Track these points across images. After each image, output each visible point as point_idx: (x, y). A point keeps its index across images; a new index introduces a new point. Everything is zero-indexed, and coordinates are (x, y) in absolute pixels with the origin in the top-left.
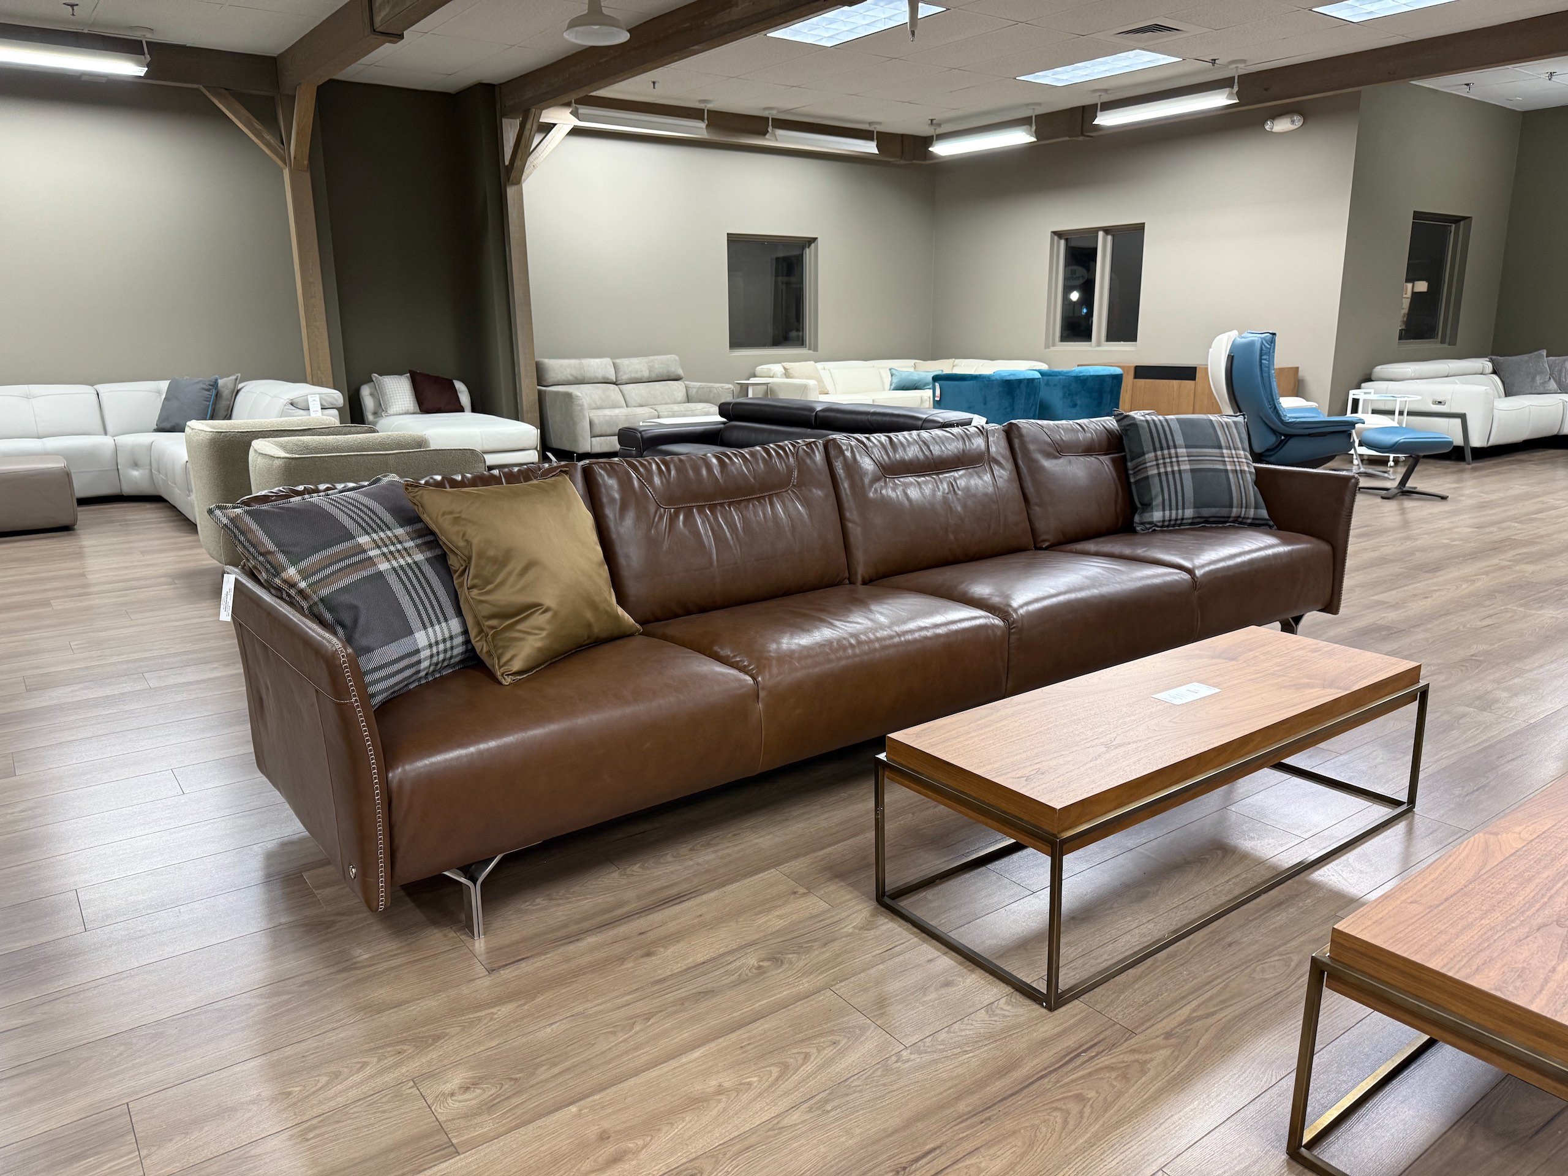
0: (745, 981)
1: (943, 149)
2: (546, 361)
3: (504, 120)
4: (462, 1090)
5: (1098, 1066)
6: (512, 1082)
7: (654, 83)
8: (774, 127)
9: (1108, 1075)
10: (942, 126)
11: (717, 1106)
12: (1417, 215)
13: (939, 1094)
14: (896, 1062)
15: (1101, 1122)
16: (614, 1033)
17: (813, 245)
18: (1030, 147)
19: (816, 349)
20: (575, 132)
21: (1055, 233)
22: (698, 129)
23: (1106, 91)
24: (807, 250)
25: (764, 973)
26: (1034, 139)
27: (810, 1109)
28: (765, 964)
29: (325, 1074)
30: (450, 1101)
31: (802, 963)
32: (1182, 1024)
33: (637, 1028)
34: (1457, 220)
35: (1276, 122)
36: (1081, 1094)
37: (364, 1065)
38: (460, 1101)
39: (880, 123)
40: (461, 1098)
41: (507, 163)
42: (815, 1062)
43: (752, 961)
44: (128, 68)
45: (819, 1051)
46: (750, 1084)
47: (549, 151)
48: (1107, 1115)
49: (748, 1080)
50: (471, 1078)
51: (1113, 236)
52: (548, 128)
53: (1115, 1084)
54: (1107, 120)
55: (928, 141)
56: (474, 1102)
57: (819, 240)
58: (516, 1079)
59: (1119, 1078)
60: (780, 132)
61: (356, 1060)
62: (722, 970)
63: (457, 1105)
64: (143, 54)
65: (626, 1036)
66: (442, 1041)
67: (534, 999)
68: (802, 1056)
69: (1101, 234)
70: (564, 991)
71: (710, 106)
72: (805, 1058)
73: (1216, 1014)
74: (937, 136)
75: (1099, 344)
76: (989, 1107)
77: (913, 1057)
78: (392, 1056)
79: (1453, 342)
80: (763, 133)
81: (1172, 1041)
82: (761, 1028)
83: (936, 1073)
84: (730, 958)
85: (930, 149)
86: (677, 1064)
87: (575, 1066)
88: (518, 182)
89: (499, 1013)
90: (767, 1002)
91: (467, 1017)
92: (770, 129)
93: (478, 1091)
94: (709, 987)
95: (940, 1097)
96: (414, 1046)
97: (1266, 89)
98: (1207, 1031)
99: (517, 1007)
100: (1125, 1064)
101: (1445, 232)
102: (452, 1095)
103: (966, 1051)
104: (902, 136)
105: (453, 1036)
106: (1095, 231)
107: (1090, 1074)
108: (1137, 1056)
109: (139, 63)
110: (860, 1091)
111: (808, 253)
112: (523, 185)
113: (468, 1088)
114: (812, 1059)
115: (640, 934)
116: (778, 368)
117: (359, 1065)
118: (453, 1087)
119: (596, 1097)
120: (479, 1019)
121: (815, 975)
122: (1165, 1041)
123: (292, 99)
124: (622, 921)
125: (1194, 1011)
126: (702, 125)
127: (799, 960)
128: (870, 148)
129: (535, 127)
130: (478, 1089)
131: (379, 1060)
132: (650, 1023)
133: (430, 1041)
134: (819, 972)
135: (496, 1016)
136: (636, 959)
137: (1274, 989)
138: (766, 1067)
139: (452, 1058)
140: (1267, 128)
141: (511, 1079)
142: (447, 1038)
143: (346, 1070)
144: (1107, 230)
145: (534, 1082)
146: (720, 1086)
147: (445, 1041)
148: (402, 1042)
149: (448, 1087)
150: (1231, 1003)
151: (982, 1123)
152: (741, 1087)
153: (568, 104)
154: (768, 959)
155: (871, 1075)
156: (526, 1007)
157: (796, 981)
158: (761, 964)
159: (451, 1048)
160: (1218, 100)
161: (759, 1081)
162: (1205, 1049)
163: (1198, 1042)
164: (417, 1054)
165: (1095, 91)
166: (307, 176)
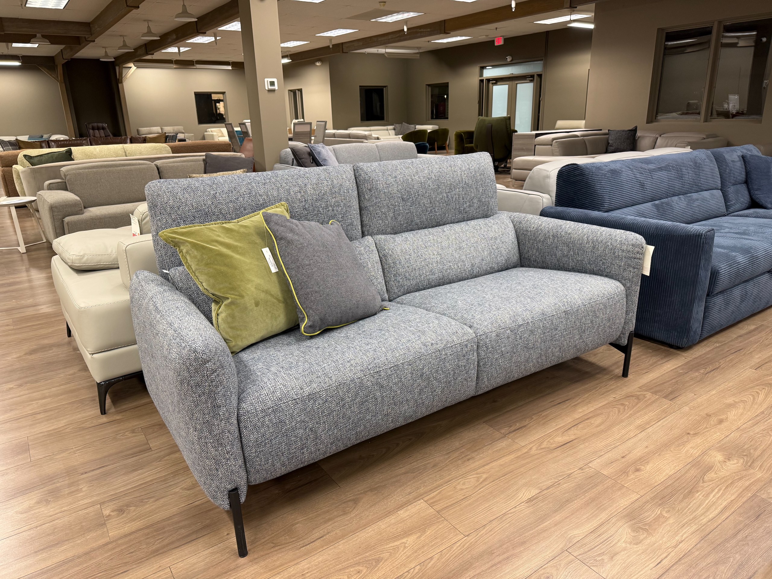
2: (140, 129)
3: (116, 67)
12: (360, 86)
20: (138, 68)
21: (289, 90)
22: (173, 65)
34: (385, 87)
39: (229, 60)
41: (118, 78)
44: (17, 63)
47: (130, 74)
52: (128, 68)
57: (226, 93)
64: (20, 60)
88: (122, 82)
101: (383, 90)
109: (19, 62)
112: (124, 84)
116: (210, 130)
123: (57, 66)
128: (230, 68)
140: (316, 64)
144: (297, 90)
160: (287, 60)
166: (64, 84)
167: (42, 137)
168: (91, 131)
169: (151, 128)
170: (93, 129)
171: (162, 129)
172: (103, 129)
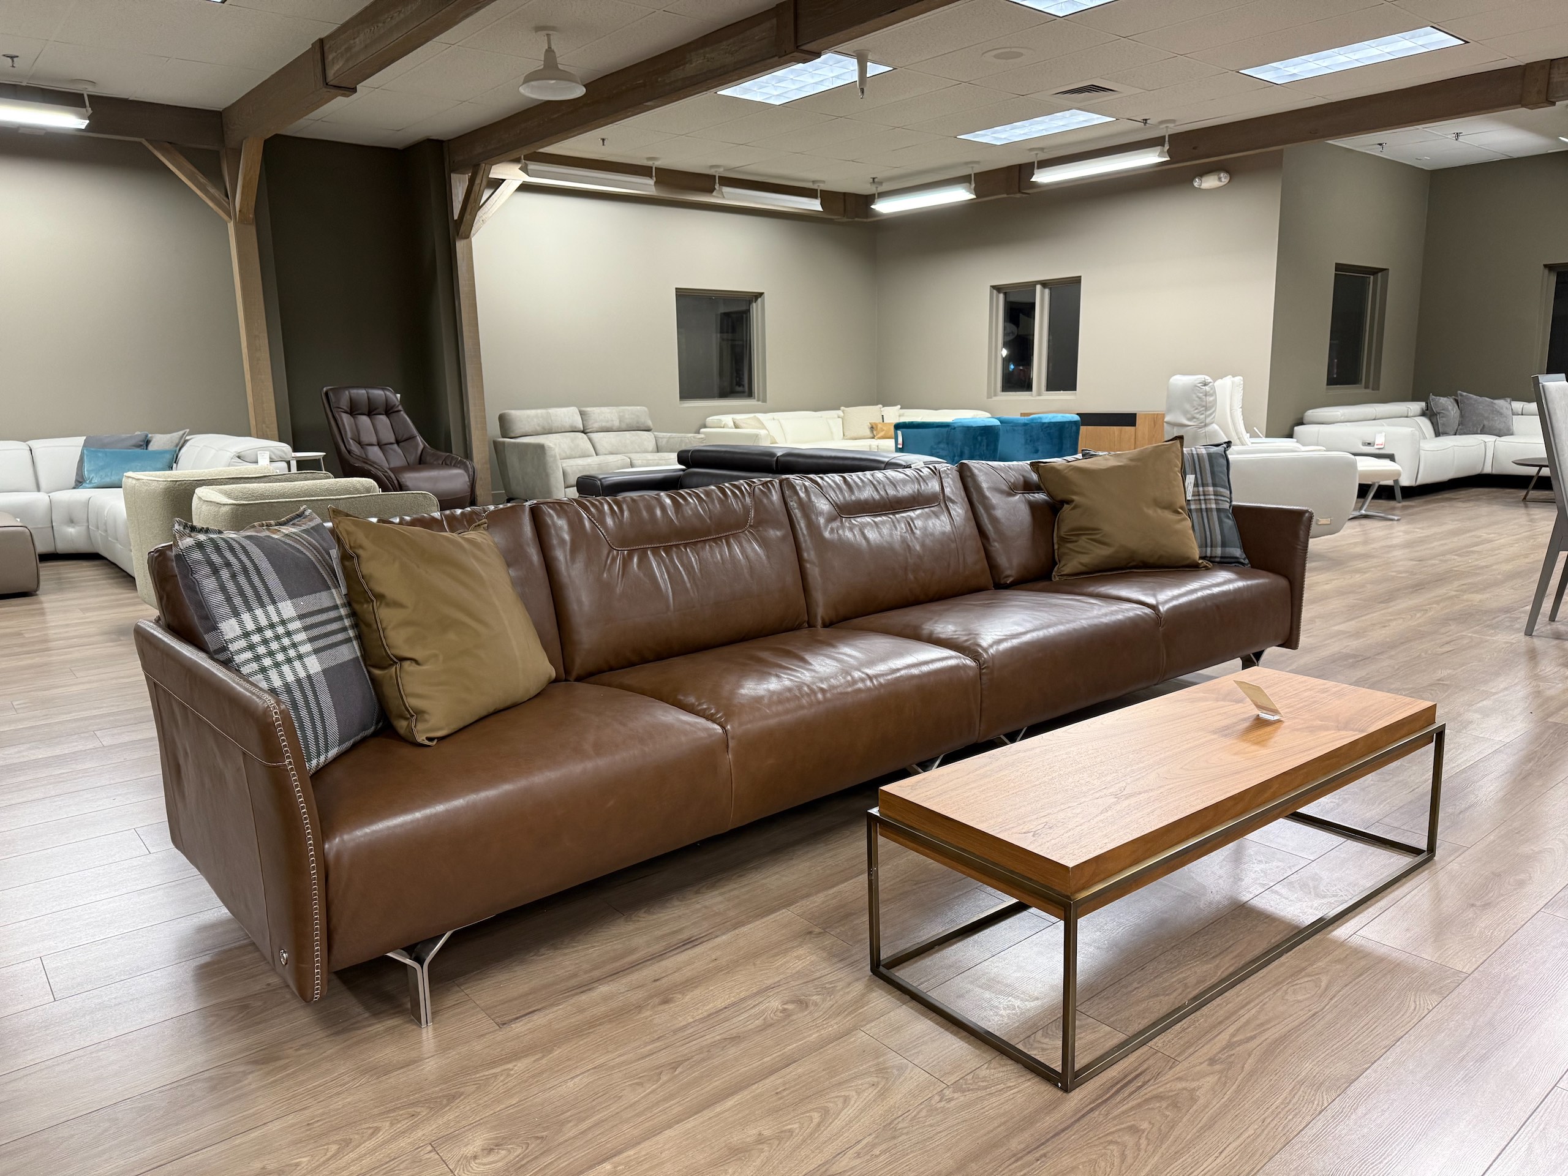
0: (771, 1025)
1: (885, 207)
3: (453, 176)
4: (486, 1152)
5: (1147, 1096)
6: (538, 1141)
7: (603, 140)
8: (721, 184)
9: (1158, 1105)
10: (884, 184)
11: (760, 1156)
12: (1339, 267)
13: (988, 1133)
14: (940, 1101)
15: (1159, 1154)
16: (641, 1084)
17: (759, 300)
18: (969, 204)
19: (764, 401)
20: (524, 188)
21: (993, 287)
22: (646, 186)
23: (1042, 149)
24: (754, 304)
25: (789, 1016)
26: (973, 196)
27: (858, 1155)
28: (790, 1007)
29: (334, 1142)
30: (473, 1164)
31: (828, 1004)
32: (1224, 1049)
33: (664, 1078)
34: (1374, 271)
35: (1204, 179)
36: (1133, 1125)
37: (377, 1130)
38: (484, 1164)
39: (823, 182)
40: (485, 1160)
41: (456, 217)
42: (855, 1106)
43: (775, 1003)
44: (68, 121)
45: (858, 1094)
46: (791, 1131)
47: (498, 206)
48: (1164, 1147)
49: (789, 1127)
50: (496, 1138)
51: (1050, 289)
52: (497, 183)
53: (1168, 1113)
54: (1044, 177)
55: (870, 199)
56: (500, 1164)
57: (765, 294)
58: (542, 1137)
59: (1170, 1108)
60: (727, 190)
61: (367, 1125)
62: (745, 1015)
63: (482, 1168)
64: (85, 107)
65: (654, 1087)
66: (458, 1100)
67: (550, 1052)
68: (841, 1099)
69: (1038, 287)
70: (581, 1042)
71: (658, 164)
72: (845, 1101)
73: (1255, 1038)
74: (878, 194)
75: (1039, 394)
76: (1043, 1144)
77: (956, 1095)
78: (406, 1119)
79: (1376, 387)
80: (710, 190)
81: (1217, 1067)
82: (794, 1073)
83: (982, 1111)
84: (751, 1002)
85: (872, 207)
86: (712, 1115)
87: (603, 1121)
88: (467, 236)
89: (516, 1068)
90: (797, 1046)
91: (482, 1074)
92: (717, 186)
93: (503, 1152)
94: (734, 1032)
95: (991, 1135)
96: (428, 1107)
97: (1194, 148)
98: (1250, 1055)
99: (535, 1061)
100: (1174, 1093)
101: (1364, 284)
102: (475, 1157)
103: (1010, 1087)
104: (845, 194)
105: (469, 1095)
106: (1033, 285)
107: (1139, 1105)
108: (1184, 1084)
109: (81, 116)
110: (907, 1133)
111: (755, 308)
112: (472, 240)
113: (492, 1150)
114: (852, 1102)
115: (655, 981)
116: (728, 419)
117: (370, 1131)
118: (475, 1149)
119: (631, 1152)
120: (495, 1076)
121: (843, 1015)
122: (1209, 1068)
123: (238, 152)
124: (633, 968)
125: (1233, 1035)
126: (651, 182)
127: (824, 1000)
128: (814, 205)
129: (484, 183)
130: (503, 1150)
131: (392, 1124)
132: (677, 1072)
133: (445, 1102)
134: (846, 1013)
135: (512, 1072)
136: (654, 1007)
137: (1310, 1011)
138: (805, 1112)
139: (471, 1119)
140: (1196, 184)
141: (537, 1138)
142: (462, 1097)
143: (356, 1137)
144: (1044, 284)
145: (561, 1140)
146: (760, 1134)
147: (461, 1100)
148: (412, 1105)
149: (470, 1150)
150: (1269, 1026)
151: (1038, 1160)
152: (783, 1134)
153: (517, 160)
154: (793, 1002)
155: (915, 1116)
156: (544, 1061)
157: (824, 1022)
158: (785, 1006)
159: (468, 1108)
160: (1151, 158)
161: (801, 1128)
162: (1252, 1073)
163: (1243, 1067)
164: (433, 1115)
165: (1031, 150)
166: (253, 230)
167: (147, 442)
168: (346, 419)
169: (552, 411)
170: (354, 410)
171: (582, 414)
172: (389, 410)
